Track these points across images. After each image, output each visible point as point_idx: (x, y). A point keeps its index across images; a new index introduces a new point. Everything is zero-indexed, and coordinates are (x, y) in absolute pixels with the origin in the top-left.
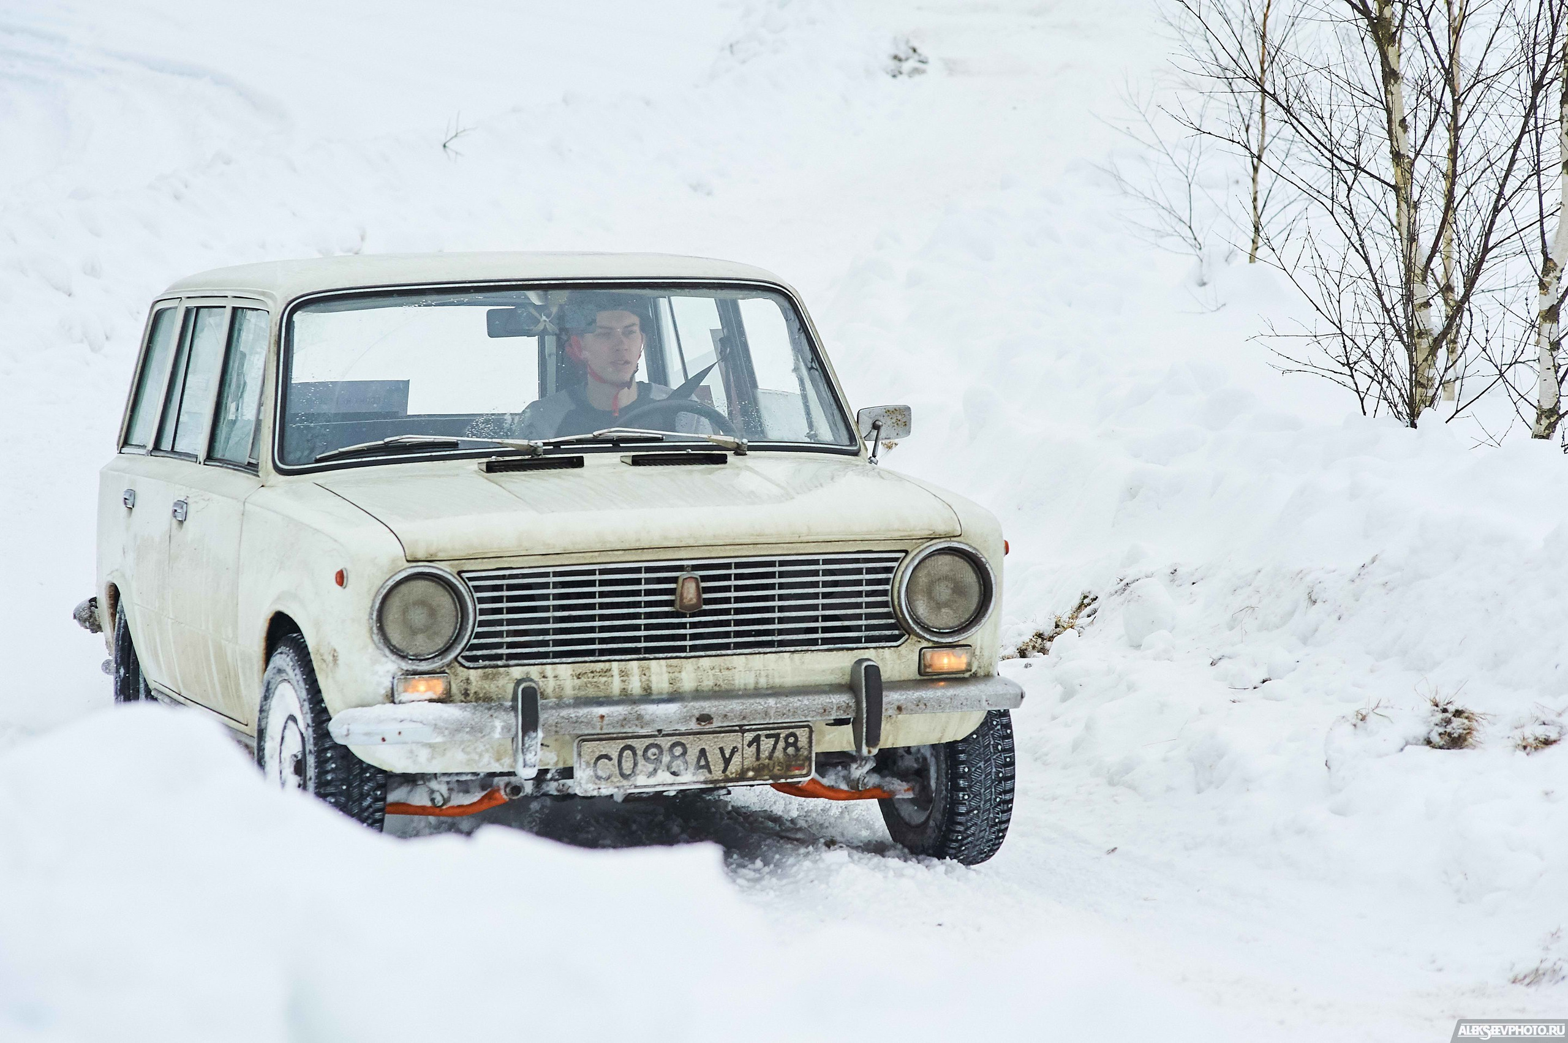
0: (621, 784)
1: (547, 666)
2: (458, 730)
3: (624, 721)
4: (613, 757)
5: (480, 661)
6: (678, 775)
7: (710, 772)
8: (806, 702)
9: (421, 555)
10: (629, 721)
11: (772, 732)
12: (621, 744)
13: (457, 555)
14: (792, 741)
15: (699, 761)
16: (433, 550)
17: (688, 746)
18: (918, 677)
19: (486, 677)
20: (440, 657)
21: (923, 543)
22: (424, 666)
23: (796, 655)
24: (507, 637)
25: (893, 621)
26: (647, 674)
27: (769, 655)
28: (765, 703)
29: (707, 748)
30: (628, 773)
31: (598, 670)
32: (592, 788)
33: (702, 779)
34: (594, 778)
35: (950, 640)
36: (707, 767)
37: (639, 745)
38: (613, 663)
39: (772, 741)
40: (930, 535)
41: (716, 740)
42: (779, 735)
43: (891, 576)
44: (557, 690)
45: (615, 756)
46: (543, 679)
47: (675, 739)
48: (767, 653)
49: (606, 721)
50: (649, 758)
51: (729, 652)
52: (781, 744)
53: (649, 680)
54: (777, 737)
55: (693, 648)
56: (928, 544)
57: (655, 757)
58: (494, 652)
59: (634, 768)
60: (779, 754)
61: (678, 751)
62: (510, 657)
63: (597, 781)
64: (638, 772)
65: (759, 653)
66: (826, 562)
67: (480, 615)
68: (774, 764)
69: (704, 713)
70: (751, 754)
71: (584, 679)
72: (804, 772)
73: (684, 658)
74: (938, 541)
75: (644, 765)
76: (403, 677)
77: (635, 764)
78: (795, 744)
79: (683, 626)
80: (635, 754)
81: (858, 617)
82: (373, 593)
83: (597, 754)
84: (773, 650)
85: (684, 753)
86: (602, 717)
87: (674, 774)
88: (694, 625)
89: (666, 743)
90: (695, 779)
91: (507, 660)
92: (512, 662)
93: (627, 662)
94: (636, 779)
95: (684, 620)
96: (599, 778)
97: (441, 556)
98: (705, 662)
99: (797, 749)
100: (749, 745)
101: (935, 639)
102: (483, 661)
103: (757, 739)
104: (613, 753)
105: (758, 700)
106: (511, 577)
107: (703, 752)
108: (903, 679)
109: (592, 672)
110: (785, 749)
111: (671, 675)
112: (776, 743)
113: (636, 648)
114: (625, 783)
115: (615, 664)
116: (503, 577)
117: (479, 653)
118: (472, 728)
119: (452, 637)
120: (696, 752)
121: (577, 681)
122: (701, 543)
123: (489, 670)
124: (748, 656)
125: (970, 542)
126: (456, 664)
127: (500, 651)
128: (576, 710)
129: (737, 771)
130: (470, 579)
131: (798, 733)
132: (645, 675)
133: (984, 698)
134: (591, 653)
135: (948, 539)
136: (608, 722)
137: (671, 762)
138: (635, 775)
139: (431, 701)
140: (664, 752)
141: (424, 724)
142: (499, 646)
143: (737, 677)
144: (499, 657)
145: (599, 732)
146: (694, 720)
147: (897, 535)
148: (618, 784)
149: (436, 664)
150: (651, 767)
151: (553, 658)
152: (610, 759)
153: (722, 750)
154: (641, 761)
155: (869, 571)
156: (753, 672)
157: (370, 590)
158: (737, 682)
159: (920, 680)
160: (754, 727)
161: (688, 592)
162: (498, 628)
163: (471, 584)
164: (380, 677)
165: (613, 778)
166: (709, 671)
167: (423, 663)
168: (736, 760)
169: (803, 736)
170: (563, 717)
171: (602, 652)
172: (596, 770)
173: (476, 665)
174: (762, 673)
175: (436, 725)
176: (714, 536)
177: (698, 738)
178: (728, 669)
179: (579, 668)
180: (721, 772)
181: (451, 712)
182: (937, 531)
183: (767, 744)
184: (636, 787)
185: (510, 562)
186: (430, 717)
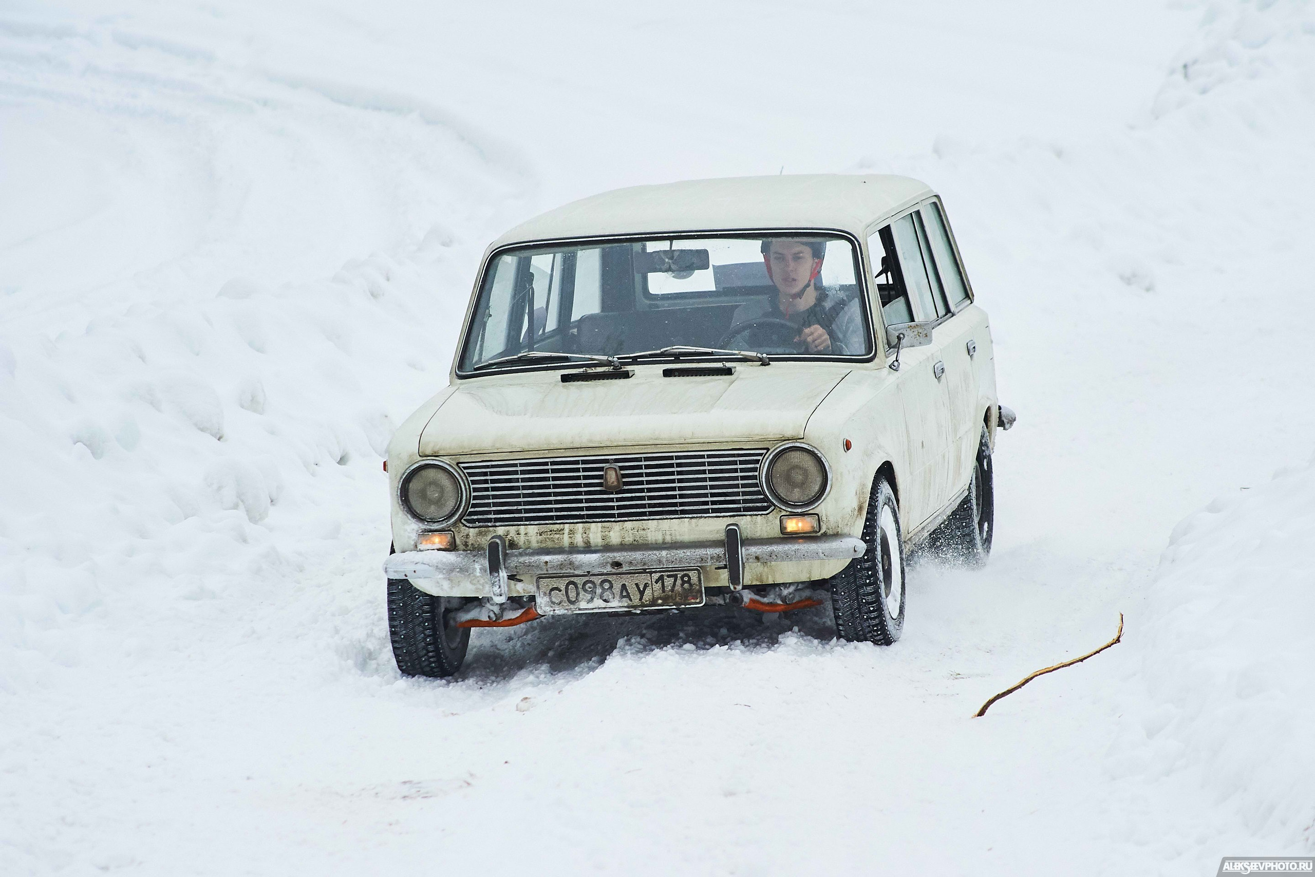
0: (569, 607)
1: (522, 526)
2: (452, 570)
3: (561, 566)
4: (562, 589)
5: (477, 523)
6: (608, 602)
7: (631, 600)
8: (688, 554)
9: (428, 452)
10: (565, 566)
11: (671, 573)
12: (567, 580)
13: (452, 452)
14: (686, 580)
15: (622, 592)
16: (436, 449)
17: (613, 582)
18: (781, 536)
19: (480, 533)
20: (446, 520)
21: (777, 443)
22: (435, 526)
23: (693, 520)
24: (493, 507)
25: (762, 497)
26: (587, 533)
27: (674, 520)
28: (660, 554)
29: (626, 584)
30: (573, 600)
31: (555, 530)
32: (549, 610)
33: (626, 604)
34: (550, 603)
35: (799, 510)
36: (628, 596)
37: (580, 581)
38: (566, 525)
39: (672, 580)
40: (781, 438)
41: (632, 578)
42: (677, 575)
43: (758, 466)
44: (526, 543)
45: (563, 588)
46: (517, 536)
47: (603, 577)
48: (672, 519)
49: (549, 566)
50: (586, 590)
51: (645, 518)
52: (679, 582)
53: (587, 537)
54: (675, 577)
55: (620, 515)
56: (781, 444)
57: (591, 589)
58: (485, 516)
59: (577, 596)
60: (678, 588)
61: (607, 586)
62: (497, 520)
63: (552, 605)
64: (580, 599)
65: (667, 519)
66: (709, 456)
67: (473, 492)
68: (676, 595)
69: (616, 560)
70: (658, 588)
71: (544, 536)
72: (698, 601)
73: (614, 521)
74: (788, 442)
75: (584, 595)
76: (421, 533)
77: (578, 594)
78: (689, 582)
79: (611, 500)
80: (577, 587)
81: (737, 494)
82: (398, 478)
83: (550, 587)
84: (677, 516)
85: (611, 587)
86: (546, 562)
87: (605, 601)
88: (618, 500)
89: (598, 580)
90: (620, 604)
91: (494, 523)
92: (497, 524)
93: (575, 525)
94: (579, 605)
95: (611, 496)
96: (553, 603)
97: (441, 453)
98: (628, 525)
99: (691, 585)
100: (656, 582)
101: (789, 510)
102: (479, 523)
103: (661, 578)
104: (562, 586)
105: (655, 552)
106: (493, 466)
107: (624, 586)
108: (770, 537)
109: (551, 531)
110: (682, 585)
111: (603, 533)
112: (675, 581)
113: (580, 514)
114: (572, 606)
115: (566, 526)
116: (488, 467)
117: (475, 517)
118: (461, 569)
119: (456, 506)
120: (620, 586)
121: (540, 538)
122: (615, 444)
123: (483, 529)
124: (660, 521)
125: (810, 443)
126: (461, 524)
127: (489, 516)
128: (530, 557)
129: (649, 600)
130: (465, 468)
131: (690, 574)
132: (585, 533)
133: (820, 551)
134: (551, 518)
135: (795, 441)
136: (550, 566)
137: (602, 593)
138: (578, 602)
139: (439, 550)
140: (597, 586)
141: (430, 566)
142: (489, 512)
143: (649, 535)
144: (489, 520)
145: (546, 572)
146: (609, 565)
147: (757, 438)
148: (567, 607)
149: (444, 525)
150: (589, 596)
151: (525, 521)
152: (560, 591)
153: (637, 585)
154: (582, 593)
155: (742, 462)
156: (661, 532)
157: (396, 475)
158: (650, 539)
159: (782, 538)
160: (658, 570)
161: (611, 478)
162: (486, 501)
163: (465, 471)
164: (409, 533)
165: (563, 603)
166: (630, 531)
167: (436, 524)
168: (648, 592)
169: (694, 576)
170: (520, 563)
171: (558, 517)
172: (551, 598)
173: (474, 525)
174: (667, 532)
175: (437, 566)
176: (624, 439)
177: (619, 577)
178: (644, 529)
179: (543, 528)
180: (638, 600)
181: (450, 557)
182: (786, 435)
183: (669, 582)
184: (580, 609)
185: (489, 457)
186: (434, 561)
